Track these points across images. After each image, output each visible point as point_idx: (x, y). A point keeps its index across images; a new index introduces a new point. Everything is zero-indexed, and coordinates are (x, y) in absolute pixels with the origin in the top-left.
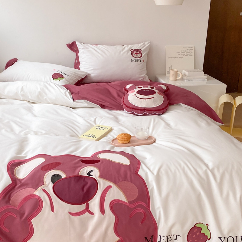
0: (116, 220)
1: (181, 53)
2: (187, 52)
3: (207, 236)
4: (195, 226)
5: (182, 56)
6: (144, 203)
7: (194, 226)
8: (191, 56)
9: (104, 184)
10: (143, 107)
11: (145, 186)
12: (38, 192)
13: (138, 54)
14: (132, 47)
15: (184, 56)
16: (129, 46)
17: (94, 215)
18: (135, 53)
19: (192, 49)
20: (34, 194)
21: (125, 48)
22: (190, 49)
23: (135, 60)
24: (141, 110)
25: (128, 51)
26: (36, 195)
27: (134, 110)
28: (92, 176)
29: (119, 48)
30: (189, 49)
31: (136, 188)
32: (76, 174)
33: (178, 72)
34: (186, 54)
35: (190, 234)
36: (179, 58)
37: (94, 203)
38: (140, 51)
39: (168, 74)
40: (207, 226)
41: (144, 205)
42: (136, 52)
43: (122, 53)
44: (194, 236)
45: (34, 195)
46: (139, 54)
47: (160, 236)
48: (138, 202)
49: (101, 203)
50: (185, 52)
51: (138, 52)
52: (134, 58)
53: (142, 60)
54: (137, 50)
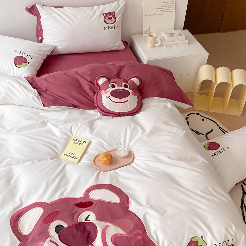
1: (161, 9)
2: (167, 7)
5: (162, 12)
8: (171, 11)
13: (111, 18)
14: (104, 10)
15: (164, 12)
19: (173, 3)
21: (95, 11)
22: (171, 3)
25: (100, 16)
29: (89, 10)
30: (169, 3)
34: (165, 9)
36: (158, 14)
38: (114, 14)
39: (145, 34)
42: (109, 16)
43: (93, 19)
50: (165, 7)
52: (106, 25)
53: (116, 25)
54: (110, 13)
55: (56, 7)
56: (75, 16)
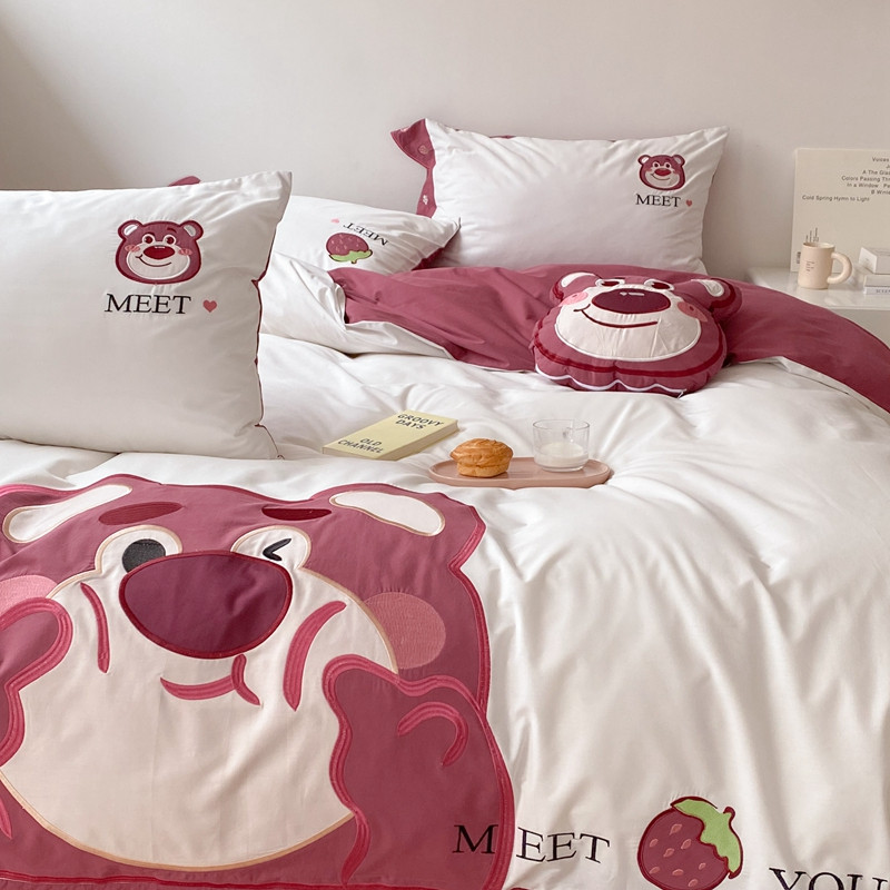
0: (341, 734)
1: (863, 181)
2: (888, 176)
3: (725, 860)
4: (673, 810)
5: (866, 192)
6: (462, 685)
7: (669, 807)
9: (316, 594)
10: (609, 357)
11: (479, 618)
12: (65, 595)
13: (668, 172)
14: (645, 148)
15: (873, 192)
16: (637, 144)
17: (258, 703)
18: (654, 169)
20: (48, 597)
23: (651, 199)
24: (599, 369)
25: (627, 161)
26: (53, 603)
27: (571, 368)
28: (280, 559)
31: (442, 623)
32: (220, 546)
33: (834, 255)
34: (881, 184)
35: (654, 842)
36: (853, 199)
37: (266, 662)
38: (679, 162)
39: (798, 262)
40: (729, 815)
41: (465, 692)
42: (662, 166)
43: (601, 167)
44: (669, 852)
45: (48, 601)
46: (671, 176)
47: (525, 832)
48: (439, 678)
49: (291, 663)
50: (877, 176)
51: (671, 169)
52: (646, 191)
53: (684, 197)
54: (667, 158)
56: (542, 156)
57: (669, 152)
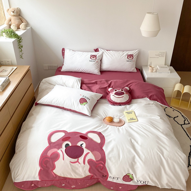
1: (158, 55)
2: (161, 55)
3: (132, 179)
5: (158, 57)
7: (126, 175)
8: (163, 57)
13: (131, 57)
14: (128, 53)
16: (127, 52)
19: (164, 53)
21: (124, 53)
25: (126, 56)
29: (121, 53)
30: (162, 53)
33: (154, 68)
35: (124, 178)
36: (156, 58)
39: (149, 66)
40: (132, 175)
42: (130, 56)
47: (110, 176)
52: (128, 60)
53: (133, 60)
54: (131, 55)
55: (107, 50)
56: (114, 54)
57: (131, 54)
